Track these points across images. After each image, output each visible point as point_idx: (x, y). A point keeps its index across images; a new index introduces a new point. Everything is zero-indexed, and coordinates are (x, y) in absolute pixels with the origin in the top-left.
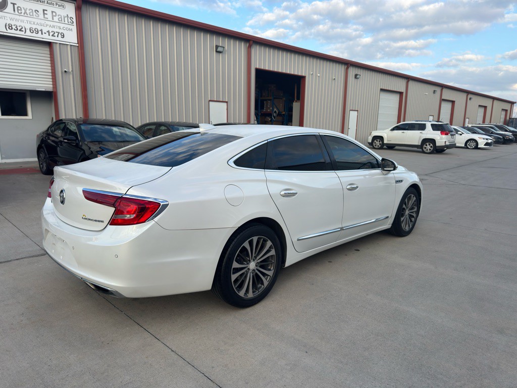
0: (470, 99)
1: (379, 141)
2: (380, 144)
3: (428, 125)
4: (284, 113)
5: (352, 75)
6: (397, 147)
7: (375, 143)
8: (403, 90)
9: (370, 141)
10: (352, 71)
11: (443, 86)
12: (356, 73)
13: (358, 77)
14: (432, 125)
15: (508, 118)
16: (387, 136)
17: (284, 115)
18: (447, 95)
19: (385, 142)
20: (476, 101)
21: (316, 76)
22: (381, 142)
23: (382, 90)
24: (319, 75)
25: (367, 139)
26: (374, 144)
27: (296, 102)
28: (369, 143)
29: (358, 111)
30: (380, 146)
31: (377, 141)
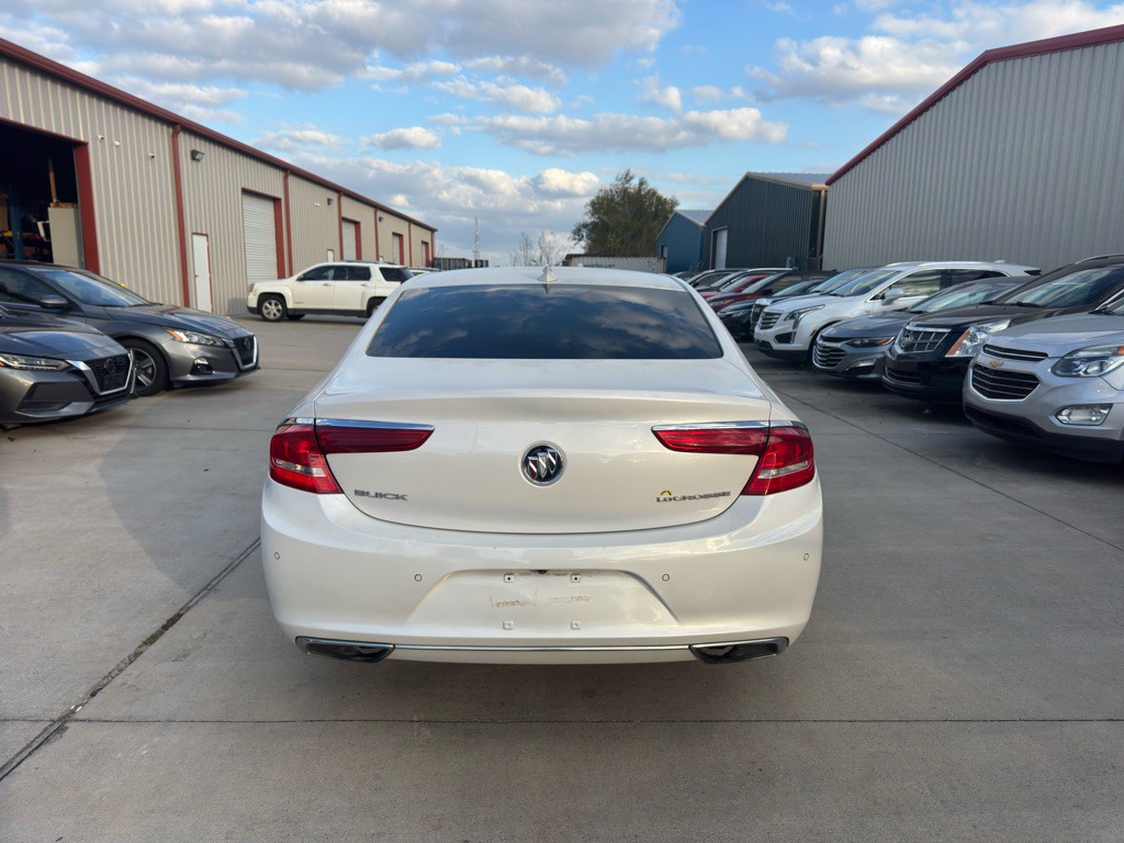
0: (380, 219)
1: (276, 305)
2: (279, 311)
3: (375, 269)
4: (9, 234)
5: (186, 154)
6: (307, 317)
7: (267, 308)
8: (280, 194)
9: (253, 303)
10: (186, 143)
11: (341, 192)
12: (193, 148)
13: (197, 157)
14: (382, 270)
15: (430, 259)
16: (292, 292)
17: (10, 238)
18: (351, 209)
19: (290, 305)
20: (390, 225)
21: (111, 144)
22: (280, 307)
23: (246, 192)
24: (117, 143)
25: (246, 301)
26: (265, 311)
27: (57, 205)
28: (251, 310)
29: (207, 235)
30: (278, 315)
31: (270, 304)
